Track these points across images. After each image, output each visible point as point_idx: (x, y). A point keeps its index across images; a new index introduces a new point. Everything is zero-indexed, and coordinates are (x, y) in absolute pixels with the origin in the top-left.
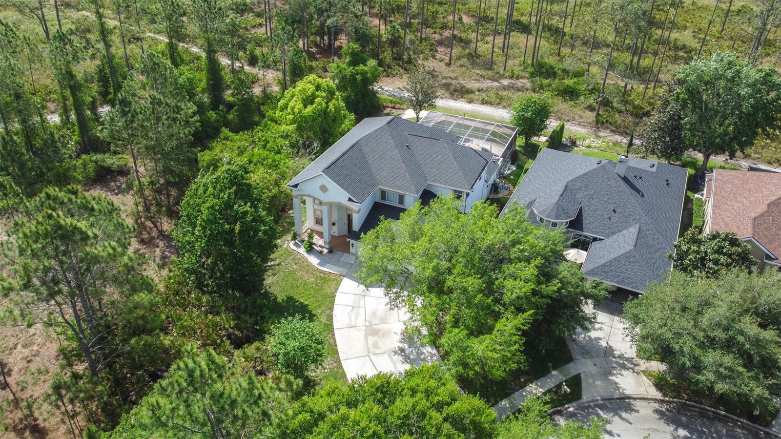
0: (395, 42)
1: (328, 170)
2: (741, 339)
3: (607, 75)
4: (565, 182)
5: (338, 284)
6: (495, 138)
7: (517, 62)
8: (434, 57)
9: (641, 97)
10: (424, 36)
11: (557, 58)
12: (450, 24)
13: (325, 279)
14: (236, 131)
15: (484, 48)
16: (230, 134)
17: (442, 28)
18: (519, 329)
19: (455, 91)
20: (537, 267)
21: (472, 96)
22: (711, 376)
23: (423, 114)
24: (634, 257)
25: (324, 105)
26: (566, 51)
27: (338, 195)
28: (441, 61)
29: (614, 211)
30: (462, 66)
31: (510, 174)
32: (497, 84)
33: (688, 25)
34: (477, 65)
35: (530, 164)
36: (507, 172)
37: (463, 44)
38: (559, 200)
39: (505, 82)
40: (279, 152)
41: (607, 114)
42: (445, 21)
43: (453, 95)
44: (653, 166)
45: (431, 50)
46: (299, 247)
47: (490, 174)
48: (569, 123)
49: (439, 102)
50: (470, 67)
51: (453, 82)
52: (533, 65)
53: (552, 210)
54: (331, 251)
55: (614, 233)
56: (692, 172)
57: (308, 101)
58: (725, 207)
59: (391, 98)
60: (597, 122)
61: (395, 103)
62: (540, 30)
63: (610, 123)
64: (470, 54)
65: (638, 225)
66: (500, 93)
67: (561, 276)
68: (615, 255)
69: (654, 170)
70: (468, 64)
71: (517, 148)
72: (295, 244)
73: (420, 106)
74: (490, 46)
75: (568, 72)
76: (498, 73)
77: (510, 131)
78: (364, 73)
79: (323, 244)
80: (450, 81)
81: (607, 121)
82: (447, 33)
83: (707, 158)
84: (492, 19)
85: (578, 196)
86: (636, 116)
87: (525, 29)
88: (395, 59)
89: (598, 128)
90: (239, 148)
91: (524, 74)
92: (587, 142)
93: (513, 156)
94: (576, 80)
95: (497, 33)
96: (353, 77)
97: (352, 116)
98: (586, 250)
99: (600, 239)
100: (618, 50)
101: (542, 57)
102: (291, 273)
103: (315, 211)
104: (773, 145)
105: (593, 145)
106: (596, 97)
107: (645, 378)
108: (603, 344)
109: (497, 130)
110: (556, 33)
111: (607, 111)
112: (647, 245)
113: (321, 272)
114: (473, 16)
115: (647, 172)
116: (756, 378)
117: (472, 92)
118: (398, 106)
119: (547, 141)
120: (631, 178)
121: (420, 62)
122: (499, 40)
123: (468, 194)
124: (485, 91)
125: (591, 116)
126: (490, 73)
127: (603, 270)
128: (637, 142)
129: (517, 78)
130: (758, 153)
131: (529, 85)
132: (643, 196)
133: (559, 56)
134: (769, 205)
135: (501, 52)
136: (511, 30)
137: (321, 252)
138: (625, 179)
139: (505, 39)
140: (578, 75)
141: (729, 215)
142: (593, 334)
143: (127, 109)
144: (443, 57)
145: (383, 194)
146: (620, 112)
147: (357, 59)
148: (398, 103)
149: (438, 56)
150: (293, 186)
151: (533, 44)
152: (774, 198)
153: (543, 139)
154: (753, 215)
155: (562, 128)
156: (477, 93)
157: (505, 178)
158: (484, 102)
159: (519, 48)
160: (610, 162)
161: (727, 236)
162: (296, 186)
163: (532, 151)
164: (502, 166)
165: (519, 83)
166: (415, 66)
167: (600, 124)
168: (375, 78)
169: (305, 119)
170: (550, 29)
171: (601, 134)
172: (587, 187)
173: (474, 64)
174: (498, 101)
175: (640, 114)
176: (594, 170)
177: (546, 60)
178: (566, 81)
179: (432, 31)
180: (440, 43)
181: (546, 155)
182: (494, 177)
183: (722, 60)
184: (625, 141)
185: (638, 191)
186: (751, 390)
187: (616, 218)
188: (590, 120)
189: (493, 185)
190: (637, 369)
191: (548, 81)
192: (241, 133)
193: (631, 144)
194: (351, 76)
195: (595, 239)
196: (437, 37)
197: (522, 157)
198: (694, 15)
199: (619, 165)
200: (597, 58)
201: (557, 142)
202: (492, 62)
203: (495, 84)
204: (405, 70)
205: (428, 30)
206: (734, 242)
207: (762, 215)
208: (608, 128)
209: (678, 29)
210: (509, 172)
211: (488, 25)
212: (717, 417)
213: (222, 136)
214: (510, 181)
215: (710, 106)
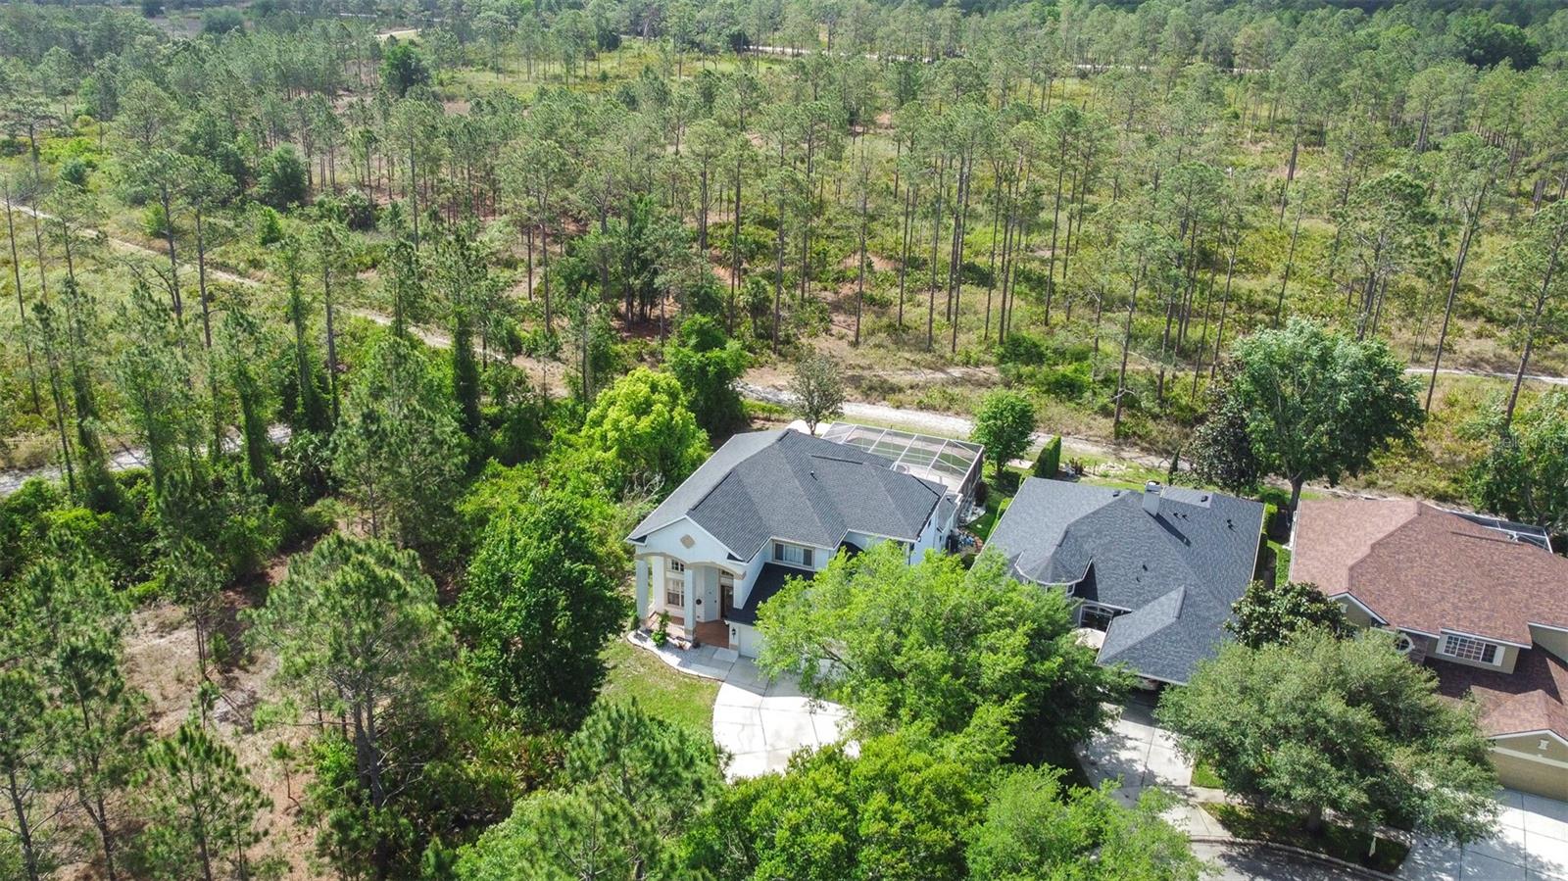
0: (759, 308)
1: (694, 511)
2: (1321, 722)
3: (1126, 356)
4: (1065, 526)
5: (716, 692)
6: (946, 464)
7: (973, 337)
8: (827, 331)
9: (1191, 392)
10: (806, 295)
11: (1044, 328)
12: (851, 274)
13: (693, 686)
14: (509, 463)
15: (914, 315)
16: (501, 468)
17: (837, 280)
18: (1005, 723)
19: (871, 388)
20: (1027, 635)
21: (901, 396)
22: (1286, 780)
23: (822, 428)
24: (1178, 633)
25: (667, 416)
26: (1058, 316)
27: (711, 550)
28: (841, 338)
29: (1145, 568)
30: (878, 346)
31: (977, 522)
32: (943, 376)
33: (1272, 265)
34: (905, 343)
35: (1007, 504)
36: (971, 519)
37: (876, 308)
38: (1056, 553)
39: (957, 372)
40: (587, 495)
41: (1133, 421)
42: (842, 267)
43: (868, 396)
44: (1206, 498)
45: (822, 320)
46: (645, 640)
47: (943, 518)
48: (1070, 438)
49: (847, 409)
50: (892, 347)
51: (866, 373)
52: (1001, 342)
53: (1046, 568)
54: (696, 645)
55: (1146, 602)
56: (1274, 508)
57: (642, 409)
58: (1313, 554)
59: (763, 404)
60: (1117, 435)
61: (770, 411)
62: (1011, 280)
63: (1140, 437)
64: (890, 326)
65: (1182, 588)
66: (949, 391)
67: (1062, 651)
68: (1149, 632)
69: (1207, 504)
70: (888, 342)
71: (986, 480)
72: (637, 636)
73: (817, 413)
74: (925, 310)
75: (1064, 353)
76: (942, 357)
77: (971, 452)
78: (720, 363)
79: (682, 634)
80: (857, 372)
81: (1134, 433)
82: (846, 290)
83: (1297, 486)
84: (925, 262)
85: (1086, 547)
86: (1184, 423)
87: (984, 279)
88: (759, 336)
89: (1119, 444)
90: (520, 489)
91: (987, 358)
92: (1102, 469)
93: (979, 493)
94: (1075, 365)
95: (936, 287)
96: (703, 369)
97: (703, 435)
98: (1104, 630)
99: (1126, 612)
100: (1150, 311)
101: (1018, 329)
102: (635, 679)
103: (667, 580)
104: (1414, 464)
105: (1112, 472)
106: (1111, 392)
107: (1204, 813)
108: (1140, 768)
109: (949, 451)
110: (1040, 285)
111: (1133, 416)
112: (1198, 616)
113: (686, 676)
114: (890, 258)
115: (1195, 508)
116: (1348, 779)
117: (901, 390)
118: (774, 416)
119: (1032, 467)
120: (1168, 515)
121: (803, 340)
122: (941, 299)
123: (912, 547)
124: (923, 388)
125: (1107, 425)
126: (928, 356)
127: (1132, 654)
128: (1184, 465)
129: (977, 365)
130: (1390, 479)
131: (997, 376)
132: (1188, 543)
133: (1047, 324)
134: (1373, 547)
135: (944, 320)
136: (960, 282)
137: (681, 647)
138: (1159, 518)
139: (950, 297)
140: (1080, 357)
141: (1317, 564)
142: (1124, 755)
143: (374, 428)
144: (844, 331)
145: (779, 549)
146: (1155, 417)
147: (707, 341)
148: (774, 412)
149: (835, 330)
150: (638, 540)
151: (999, 304)
152: (1380, 536)
153: (1027, 464)
154: (1350, 562)
155: (1058, 445)
156: (909, 392)
157: (969, 527)
158: (922, 407)
159: (976, 313)
160: (1133, 493)
161: (1303, 589)
162: (642, 539)
163: (1009, 483)
164: (962, 508)
165: (981, 373)
166: (796, 348)
167: (1122, 437)
168: (738, 370)
169: (638, 438)
170: (1028, 279)
171: (1124, 454)
172: (1099, 532)
173: (899, 343)
174: (946, 403)
175: (1190, 419)
176: (1109, 506)
177: (1025, 333)
178: (1060, 368)
179: (820, 286)
180: (837, 307)
181: (1033, 488)
182: (949, 525)
183: (1301, 332)
184: (1167, 464)
185: (1180, 536)
186: (1342, 795)
187: (1147, 578)
188: (1105, 433)
189: (949, 537)
190: (1192, 801)
191: (1030, 368)
192: (519, 466)
193: (1174, 468)
194: (699, 368)
195: (1118, 613)
196: (830, 296)
197: (995, 495)
198: (1282, 247)
199: (1147, 497)
200: (1106, 328)
201: (1048, 467)
202: (931, 337)
203: (940, 376)
204: (780, 354)
205: (813, 284)
206: (1315, 597)
207: (1363, 561)
208: (1136, 444)
209: (1255, 272)
210: (974, 518)
211: (918, 274)
212: (1316, 863)
213: (489, 471)
214: (977, 532)
215: (1290, 403)
